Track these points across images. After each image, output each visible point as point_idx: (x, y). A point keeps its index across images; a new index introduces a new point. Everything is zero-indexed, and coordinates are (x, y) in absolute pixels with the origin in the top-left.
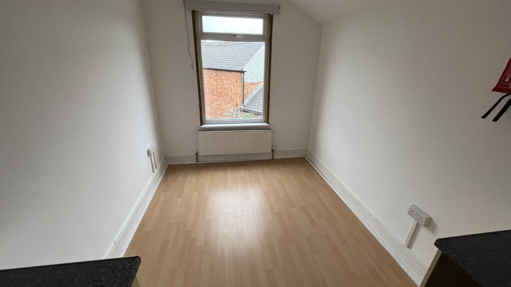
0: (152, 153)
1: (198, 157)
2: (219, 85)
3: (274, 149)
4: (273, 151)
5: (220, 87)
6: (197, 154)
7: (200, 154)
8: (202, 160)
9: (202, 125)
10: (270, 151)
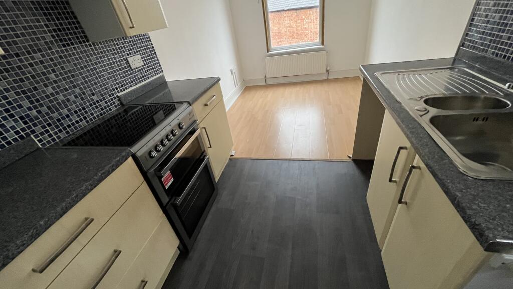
0: (234, 71)
1: (267, 80)
2: (299, 26)
3: (328, 69)
4: (327, 71)
5: (300, 28)
6: (265, 77)
7: (267, 77)
8: (270, 82)
9: (268, 52)
10: (325, 71)
